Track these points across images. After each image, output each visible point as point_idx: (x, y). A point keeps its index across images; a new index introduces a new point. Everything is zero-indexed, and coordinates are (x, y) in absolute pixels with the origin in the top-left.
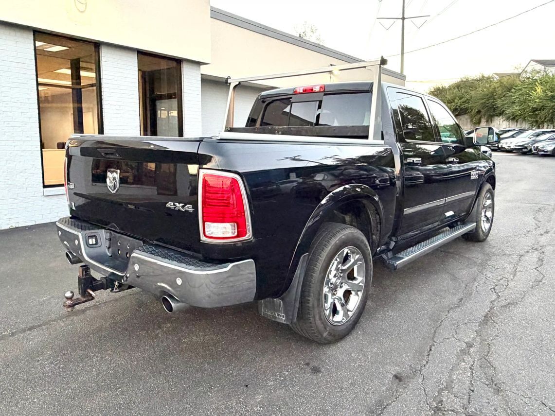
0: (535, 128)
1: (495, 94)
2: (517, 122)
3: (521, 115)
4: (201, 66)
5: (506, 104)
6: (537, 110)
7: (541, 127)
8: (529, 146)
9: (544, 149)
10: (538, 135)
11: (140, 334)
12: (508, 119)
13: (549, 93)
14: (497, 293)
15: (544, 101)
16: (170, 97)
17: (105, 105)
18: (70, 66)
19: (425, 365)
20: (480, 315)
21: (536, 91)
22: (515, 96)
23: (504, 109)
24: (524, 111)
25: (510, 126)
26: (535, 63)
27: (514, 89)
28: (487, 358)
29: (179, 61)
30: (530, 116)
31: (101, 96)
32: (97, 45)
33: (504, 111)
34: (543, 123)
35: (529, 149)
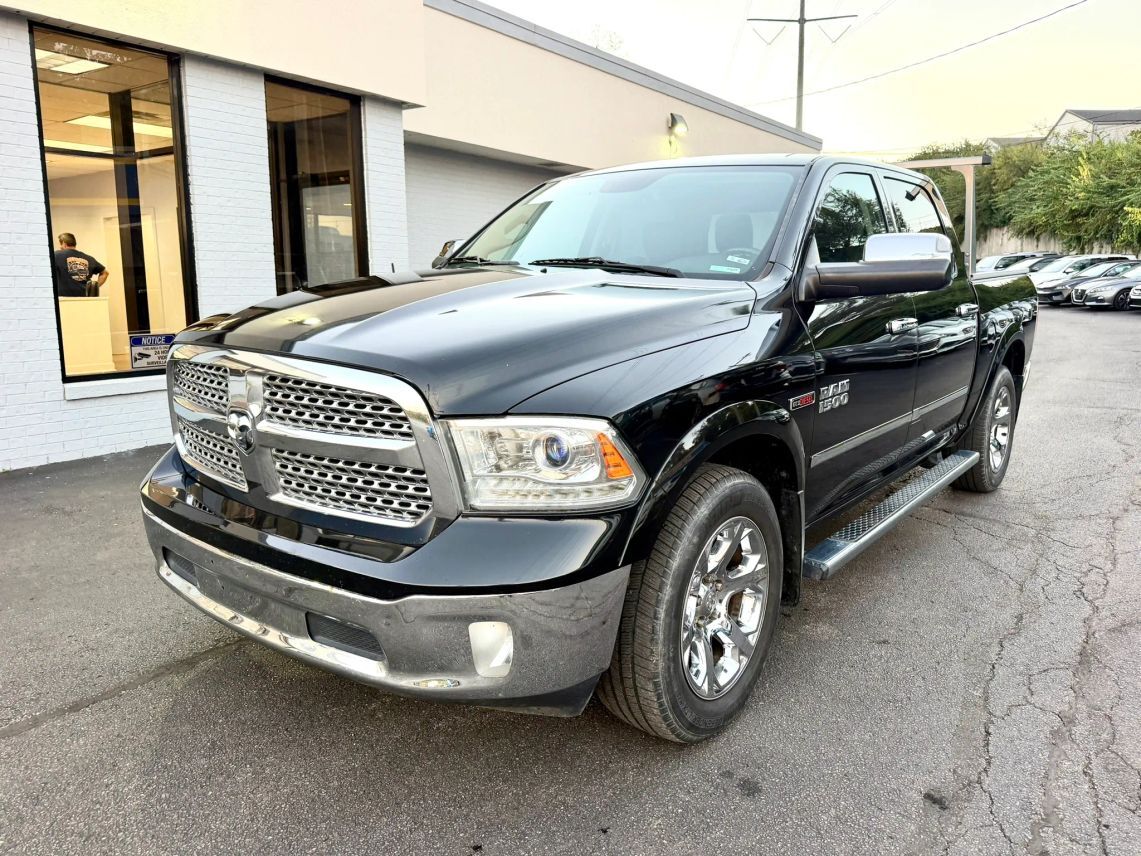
0: (1074, 252)
1: (993, 181)
2: (1038, 239)
3: (1047, 224)
4: (404, 112)
5: (1015, 202)
6: (1079, 215)
7: (1087, 251)
8: (1066, 289)
9: (1097, 295)
10: (1083, 267)
11: (333, 712)
12: (1019, 233)
13: (1106, 180)
14: (1091, 602)
15: (1095, 196)
16: (333, 179)
17: (196, 197)
18: (108, 109)
19: (985, 770)
20: (1069, 649)
21: (1080, 174)
22: (1033, 184)
23: (1012, 213)
24: (1054, 216)
25: (1024, 249)
26: (1077, 119)
27: (1033, 170)
28: (1114, 747)
29: (355, 100)
30: (1066, 227)
31: (186, 175)
32: (175, 59)
33: (1010, 218)
34: (1090, 242)
35: (1065, 295)
